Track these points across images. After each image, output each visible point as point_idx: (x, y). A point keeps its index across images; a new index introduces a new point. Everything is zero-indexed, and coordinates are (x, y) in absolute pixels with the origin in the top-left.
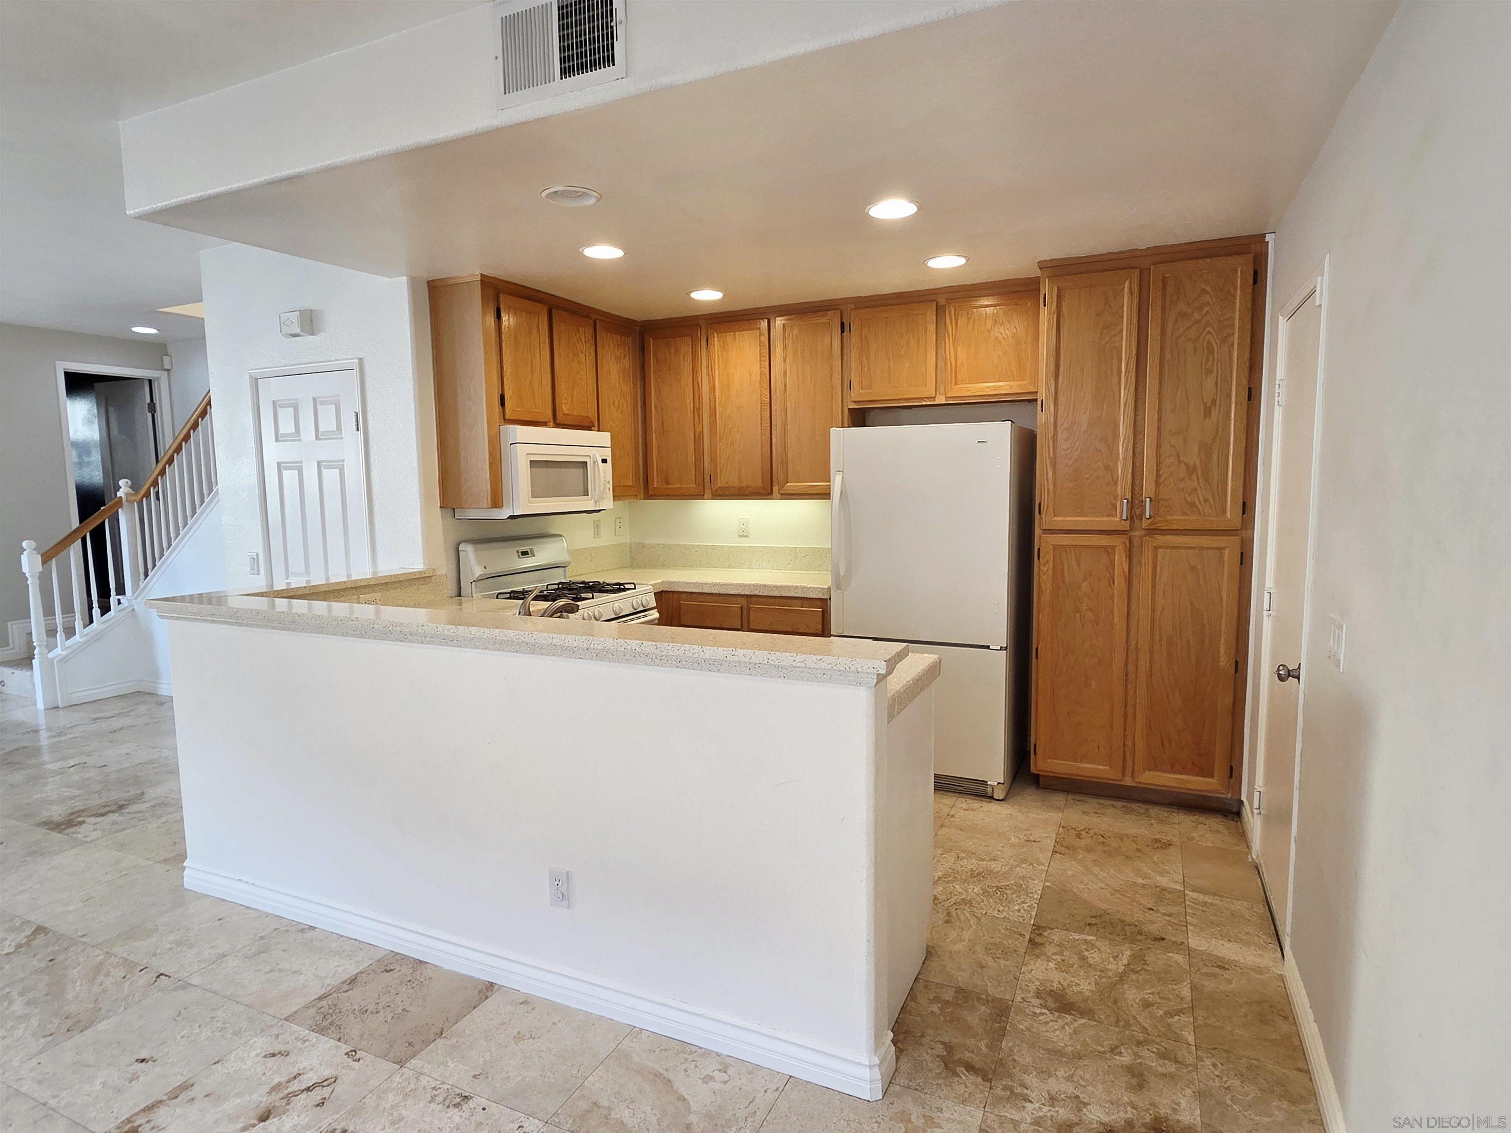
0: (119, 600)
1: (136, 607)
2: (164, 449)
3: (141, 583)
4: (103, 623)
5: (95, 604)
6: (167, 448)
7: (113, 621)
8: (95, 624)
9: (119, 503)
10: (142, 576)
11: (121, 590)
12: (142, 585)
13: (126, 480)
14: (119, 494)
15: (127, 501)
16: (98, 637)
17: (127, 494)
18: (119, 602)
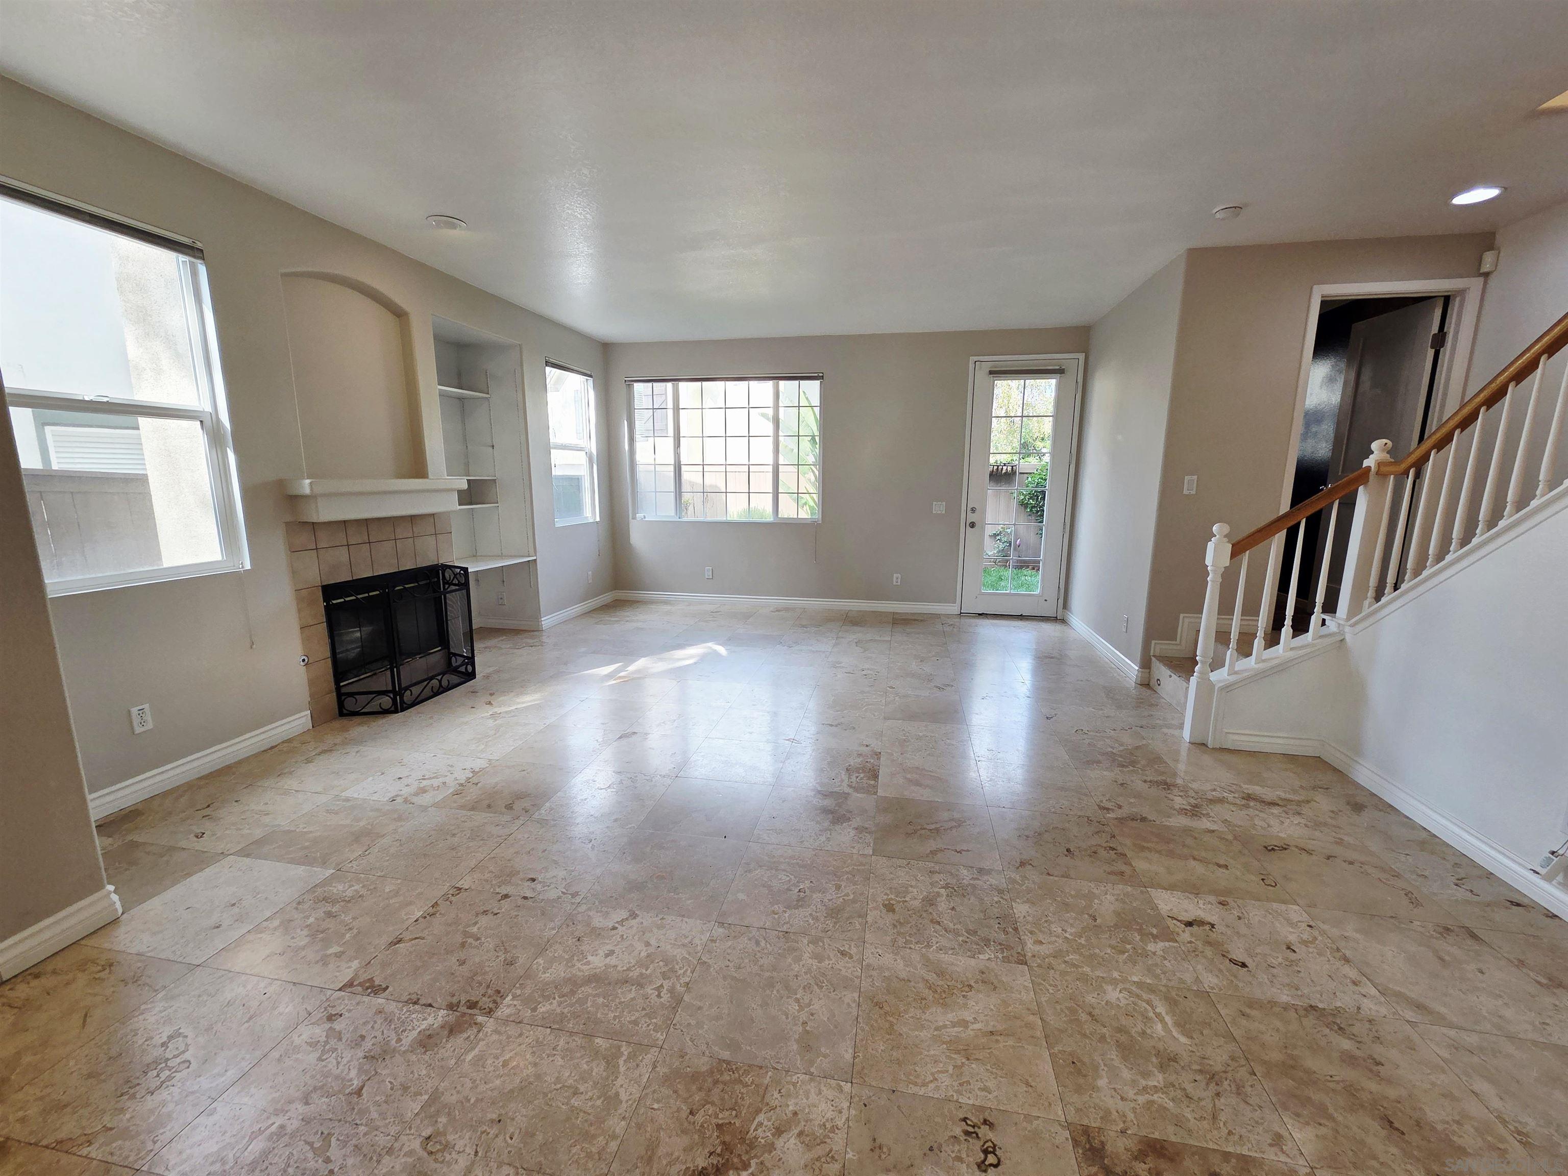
0: (1324, 620)
1: (1348, 637)
2: (1440, 419)
3: (1366, 603)
4: (1292, 649)
5: (1288, 622)
6: (1444, 420)
7: (1308, 650)
8: (1280, 648)
9: (1364, 476)
10: (1371, 593)
11: (1330, 606)
12: (1366, 611)
13: (1385, 441)
14: (1366, 463)
15: (1377, 473)
16: (1282, 668)
17: (1380, 464)
18: (1324, 622)
